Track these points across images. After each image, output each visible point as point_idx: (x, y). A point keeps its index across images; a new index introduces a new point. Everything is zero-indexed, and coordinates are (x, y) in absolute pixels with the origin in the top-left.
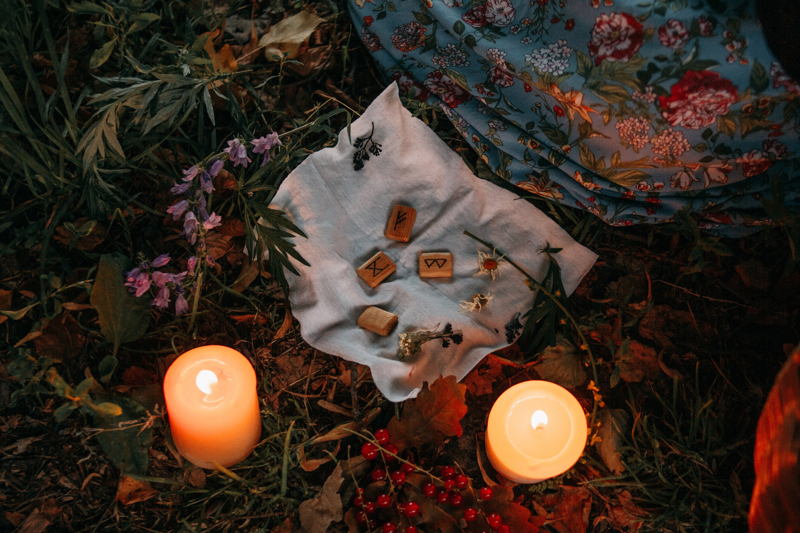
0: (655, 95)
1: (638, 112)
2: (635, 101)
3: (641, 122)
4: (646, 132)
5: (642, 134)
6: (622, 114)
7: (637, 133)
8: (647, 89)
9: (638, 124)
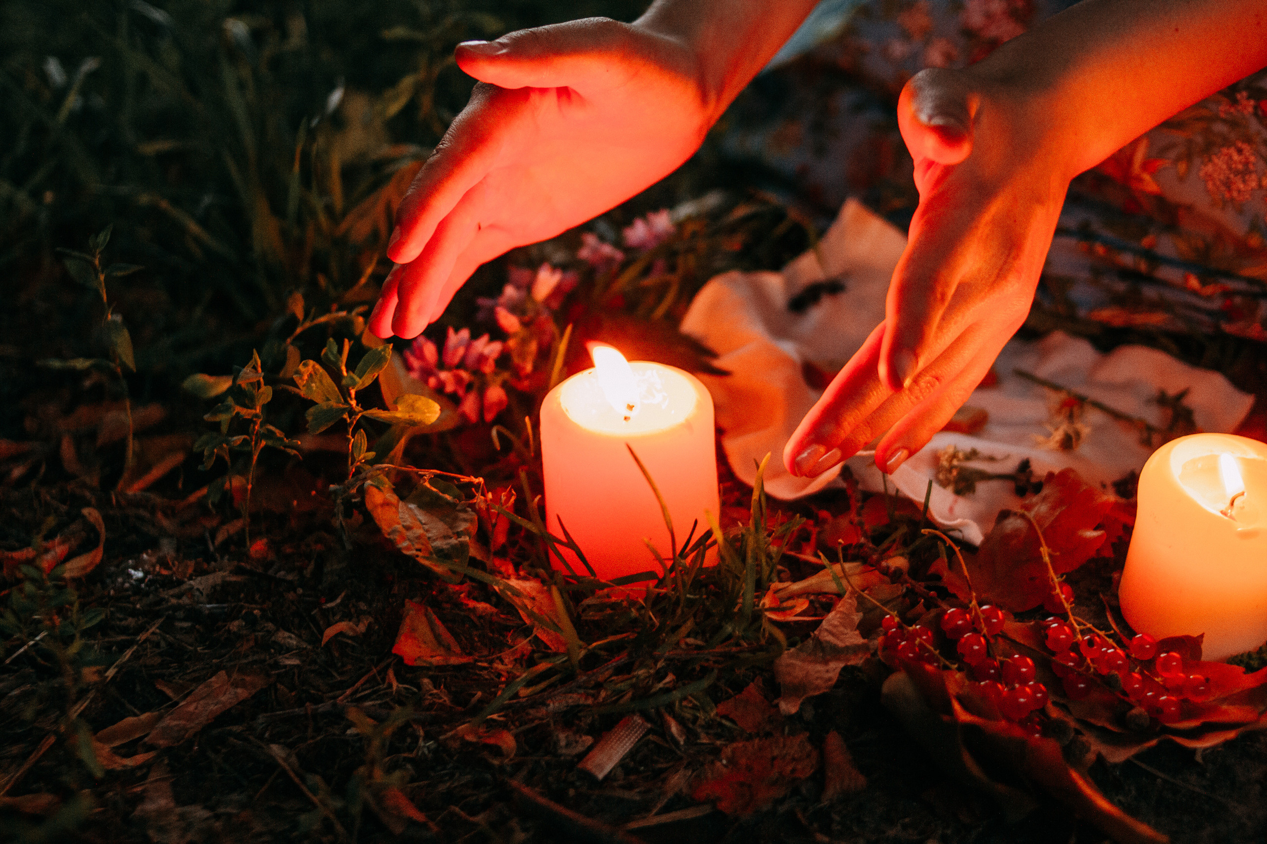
0: (1252, 102)
1: (1233, 136)
2: (1225, 121)
3: (1240, 151)
4: (1251, 167)
5: (1244, 173)
6: (1208, 149)
7: (1237, 173)
8: (1239, 96)
9: (1236, 157)
